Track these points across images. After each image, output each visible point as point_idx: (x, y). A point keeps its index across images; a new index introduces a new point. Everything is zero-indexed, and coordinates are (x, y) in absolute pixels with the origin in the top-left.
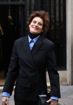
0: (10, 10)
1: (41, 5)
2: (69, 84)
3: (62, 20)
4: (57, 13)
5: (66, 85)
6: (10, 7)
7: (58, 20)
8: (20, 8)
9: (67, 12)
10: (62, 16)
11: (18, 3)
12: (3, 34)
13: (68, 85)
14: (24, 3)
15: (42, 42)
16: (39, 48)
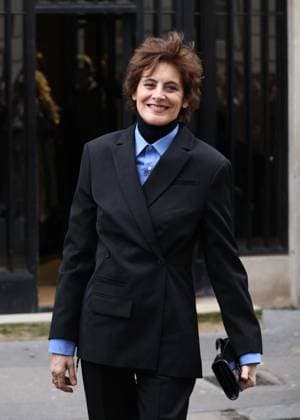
0: (81, 33)
1: (197, 13)
2: (295, 304)
3: (272, 68)
4: (256, 43)
5: (285, 308)
6: (83, 22)
7: (256, 68)
8: (119, 24)
9: (290, 41)
10: (272, 55)
11: (113, 6)
12: (57, 122)
13: (293, 308)
14: (133, 6)
15: (189, 153)
16: (179, 176)
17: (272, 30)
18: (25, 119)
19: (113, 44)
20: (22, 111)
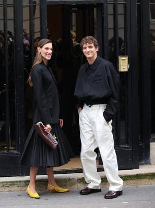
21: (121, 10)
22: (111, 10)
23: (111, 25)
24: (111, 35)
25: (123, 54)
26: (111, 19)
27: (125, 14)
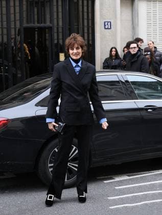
0: (36, 32)
1: (69, 27)
3: (91, 42)
6: (37, 30)
8: (47, 30)
10: (90, 38)
11: (45, 25)
12: (30, 58)
14: (51, 25)
17: (90, 32)
18: (21, 58)
19: (45, 36)
20: (20, 56)
21: (60, 30)
22: (55, 30)
23: (56, 37)
24: (56, 42)
25: (62, 52)
26: (55, 35)
27: (63, 32)
